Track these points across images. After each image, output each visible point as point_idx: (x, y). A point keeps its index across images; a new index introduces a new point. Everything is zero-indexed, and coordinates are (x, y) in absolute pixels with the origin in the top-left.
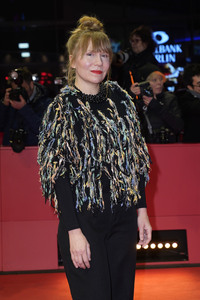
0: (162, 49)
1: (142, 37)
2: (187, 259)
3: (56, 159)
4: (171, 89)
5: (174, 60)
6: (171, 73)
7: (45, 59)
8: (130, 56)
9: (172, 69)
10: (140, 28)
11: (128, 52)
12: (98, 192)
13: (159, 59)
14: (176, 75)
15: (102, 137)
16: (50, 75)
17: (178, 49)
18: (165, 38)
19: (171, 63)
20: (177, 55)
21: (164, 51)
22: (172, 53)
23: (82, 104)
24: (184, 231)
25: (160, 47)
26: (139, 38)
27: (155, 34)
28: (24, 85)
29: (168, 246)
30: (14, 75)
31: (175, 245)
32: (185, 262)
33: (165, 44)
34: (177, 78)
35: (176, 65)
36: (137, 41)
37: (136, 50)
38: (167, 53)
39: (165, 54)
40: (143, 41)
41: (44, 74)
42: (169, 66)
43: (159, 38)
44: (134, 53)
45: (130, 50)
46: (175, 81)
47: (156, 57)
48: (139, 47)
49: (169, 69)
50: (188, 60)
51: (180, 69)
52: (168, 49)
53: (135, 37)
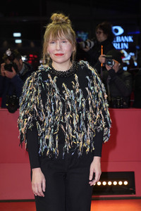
0: (118, 39)
1: (103, 30)
2: (135, 193)
3: (26, 116)
4: (125, 69)
5: (127, 47)
6: (124, 57)
7: (32, 44)
8: (95, 44)
9: (126, 54)
10: (103, 24)
11: (94, 41)
12: (55, 143)
13: (116, 46)
14: (129, 58)
15: (60, 103)
16: (36, 56)
17: (130, 39)
18: (121, 31)
19: (125, 49)
20: (130, 43)
21: (120, 41)
22: (126, 42)
23: (50, 78)
24: (133, 173)
25: (117, 38)
26: (102, 31)
27: (114, 28)
28: (15, 61)
29: (120, 183)
30: (8, 53)
31: (126, 183)
32: (133, 195)
33: (121, 36)
34: (129, 61)
35: (128, 51)
36: (100, 33)
37: (99, 40)
38: (122, 42)
39: (120, 43)
40: (105, 33)
41: (31, 56)
42: (123, 51)
43: (117, 31)
44: (98, 42)
45: (95, 40)
46: (128, 62)
47: (114, 45)
48: (102, 37)
49: (124, 54)
50: (138, 47)
51: (131, 54)
52: (123, 39)
53: (99, 30)
